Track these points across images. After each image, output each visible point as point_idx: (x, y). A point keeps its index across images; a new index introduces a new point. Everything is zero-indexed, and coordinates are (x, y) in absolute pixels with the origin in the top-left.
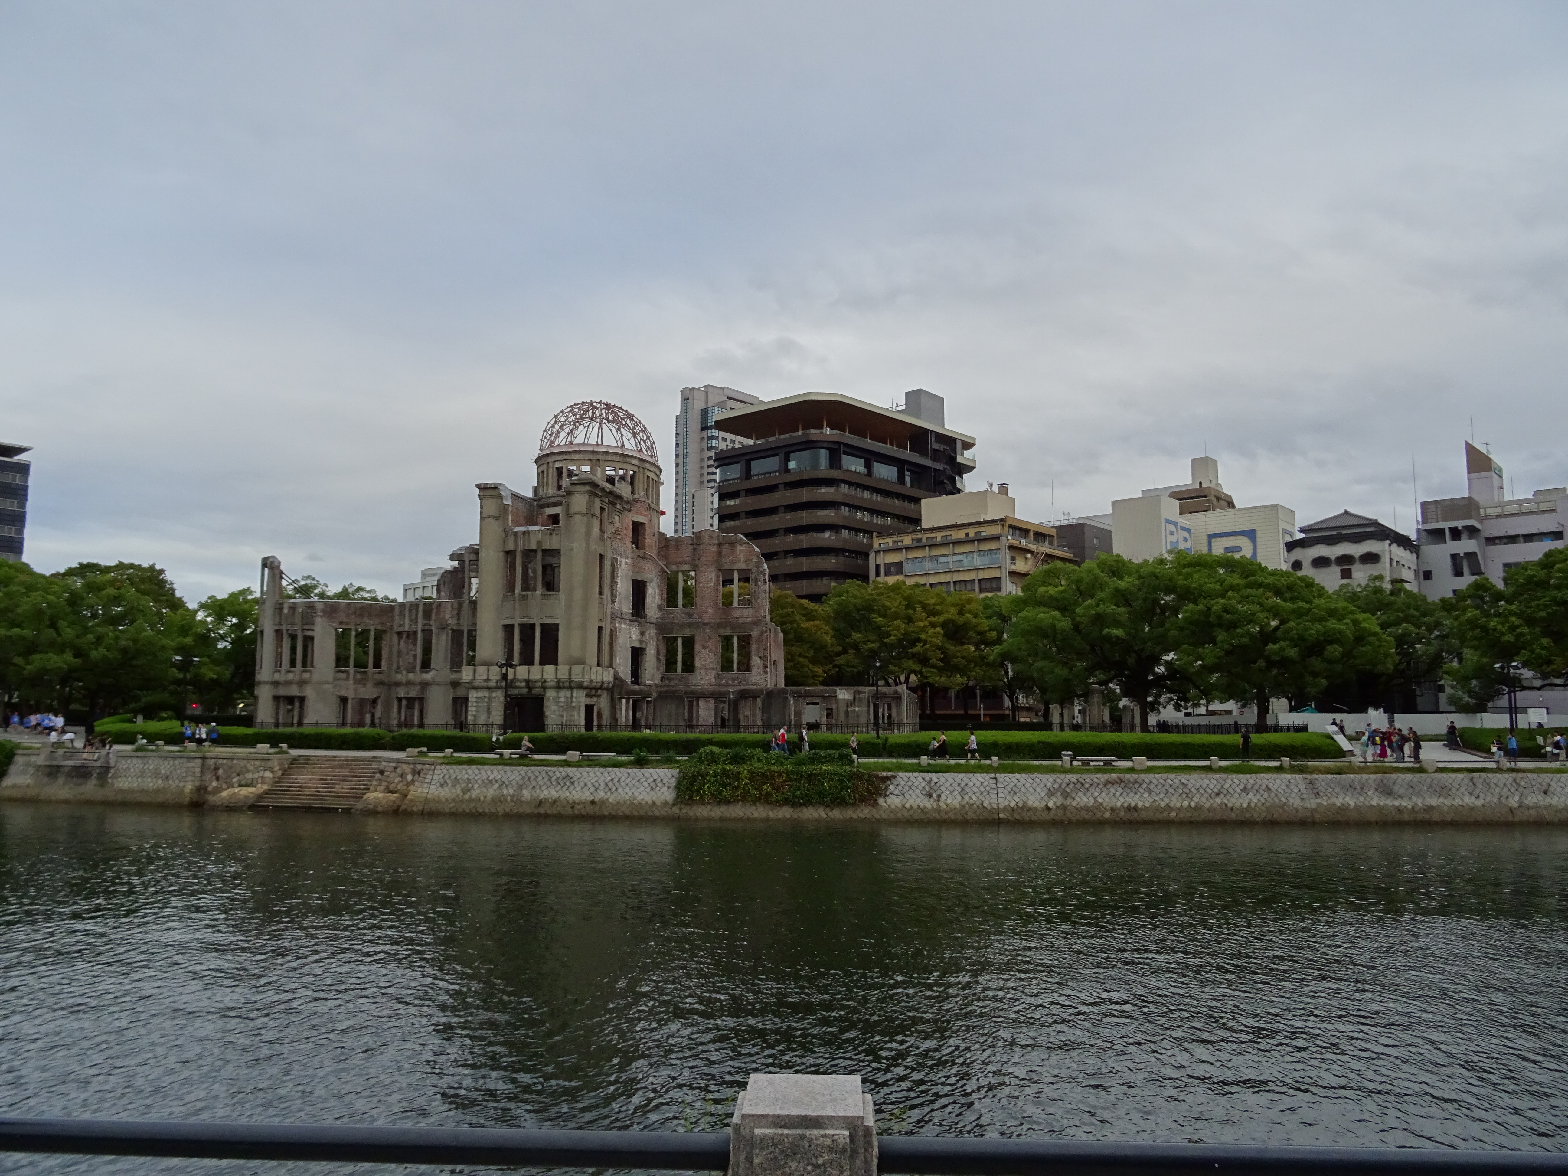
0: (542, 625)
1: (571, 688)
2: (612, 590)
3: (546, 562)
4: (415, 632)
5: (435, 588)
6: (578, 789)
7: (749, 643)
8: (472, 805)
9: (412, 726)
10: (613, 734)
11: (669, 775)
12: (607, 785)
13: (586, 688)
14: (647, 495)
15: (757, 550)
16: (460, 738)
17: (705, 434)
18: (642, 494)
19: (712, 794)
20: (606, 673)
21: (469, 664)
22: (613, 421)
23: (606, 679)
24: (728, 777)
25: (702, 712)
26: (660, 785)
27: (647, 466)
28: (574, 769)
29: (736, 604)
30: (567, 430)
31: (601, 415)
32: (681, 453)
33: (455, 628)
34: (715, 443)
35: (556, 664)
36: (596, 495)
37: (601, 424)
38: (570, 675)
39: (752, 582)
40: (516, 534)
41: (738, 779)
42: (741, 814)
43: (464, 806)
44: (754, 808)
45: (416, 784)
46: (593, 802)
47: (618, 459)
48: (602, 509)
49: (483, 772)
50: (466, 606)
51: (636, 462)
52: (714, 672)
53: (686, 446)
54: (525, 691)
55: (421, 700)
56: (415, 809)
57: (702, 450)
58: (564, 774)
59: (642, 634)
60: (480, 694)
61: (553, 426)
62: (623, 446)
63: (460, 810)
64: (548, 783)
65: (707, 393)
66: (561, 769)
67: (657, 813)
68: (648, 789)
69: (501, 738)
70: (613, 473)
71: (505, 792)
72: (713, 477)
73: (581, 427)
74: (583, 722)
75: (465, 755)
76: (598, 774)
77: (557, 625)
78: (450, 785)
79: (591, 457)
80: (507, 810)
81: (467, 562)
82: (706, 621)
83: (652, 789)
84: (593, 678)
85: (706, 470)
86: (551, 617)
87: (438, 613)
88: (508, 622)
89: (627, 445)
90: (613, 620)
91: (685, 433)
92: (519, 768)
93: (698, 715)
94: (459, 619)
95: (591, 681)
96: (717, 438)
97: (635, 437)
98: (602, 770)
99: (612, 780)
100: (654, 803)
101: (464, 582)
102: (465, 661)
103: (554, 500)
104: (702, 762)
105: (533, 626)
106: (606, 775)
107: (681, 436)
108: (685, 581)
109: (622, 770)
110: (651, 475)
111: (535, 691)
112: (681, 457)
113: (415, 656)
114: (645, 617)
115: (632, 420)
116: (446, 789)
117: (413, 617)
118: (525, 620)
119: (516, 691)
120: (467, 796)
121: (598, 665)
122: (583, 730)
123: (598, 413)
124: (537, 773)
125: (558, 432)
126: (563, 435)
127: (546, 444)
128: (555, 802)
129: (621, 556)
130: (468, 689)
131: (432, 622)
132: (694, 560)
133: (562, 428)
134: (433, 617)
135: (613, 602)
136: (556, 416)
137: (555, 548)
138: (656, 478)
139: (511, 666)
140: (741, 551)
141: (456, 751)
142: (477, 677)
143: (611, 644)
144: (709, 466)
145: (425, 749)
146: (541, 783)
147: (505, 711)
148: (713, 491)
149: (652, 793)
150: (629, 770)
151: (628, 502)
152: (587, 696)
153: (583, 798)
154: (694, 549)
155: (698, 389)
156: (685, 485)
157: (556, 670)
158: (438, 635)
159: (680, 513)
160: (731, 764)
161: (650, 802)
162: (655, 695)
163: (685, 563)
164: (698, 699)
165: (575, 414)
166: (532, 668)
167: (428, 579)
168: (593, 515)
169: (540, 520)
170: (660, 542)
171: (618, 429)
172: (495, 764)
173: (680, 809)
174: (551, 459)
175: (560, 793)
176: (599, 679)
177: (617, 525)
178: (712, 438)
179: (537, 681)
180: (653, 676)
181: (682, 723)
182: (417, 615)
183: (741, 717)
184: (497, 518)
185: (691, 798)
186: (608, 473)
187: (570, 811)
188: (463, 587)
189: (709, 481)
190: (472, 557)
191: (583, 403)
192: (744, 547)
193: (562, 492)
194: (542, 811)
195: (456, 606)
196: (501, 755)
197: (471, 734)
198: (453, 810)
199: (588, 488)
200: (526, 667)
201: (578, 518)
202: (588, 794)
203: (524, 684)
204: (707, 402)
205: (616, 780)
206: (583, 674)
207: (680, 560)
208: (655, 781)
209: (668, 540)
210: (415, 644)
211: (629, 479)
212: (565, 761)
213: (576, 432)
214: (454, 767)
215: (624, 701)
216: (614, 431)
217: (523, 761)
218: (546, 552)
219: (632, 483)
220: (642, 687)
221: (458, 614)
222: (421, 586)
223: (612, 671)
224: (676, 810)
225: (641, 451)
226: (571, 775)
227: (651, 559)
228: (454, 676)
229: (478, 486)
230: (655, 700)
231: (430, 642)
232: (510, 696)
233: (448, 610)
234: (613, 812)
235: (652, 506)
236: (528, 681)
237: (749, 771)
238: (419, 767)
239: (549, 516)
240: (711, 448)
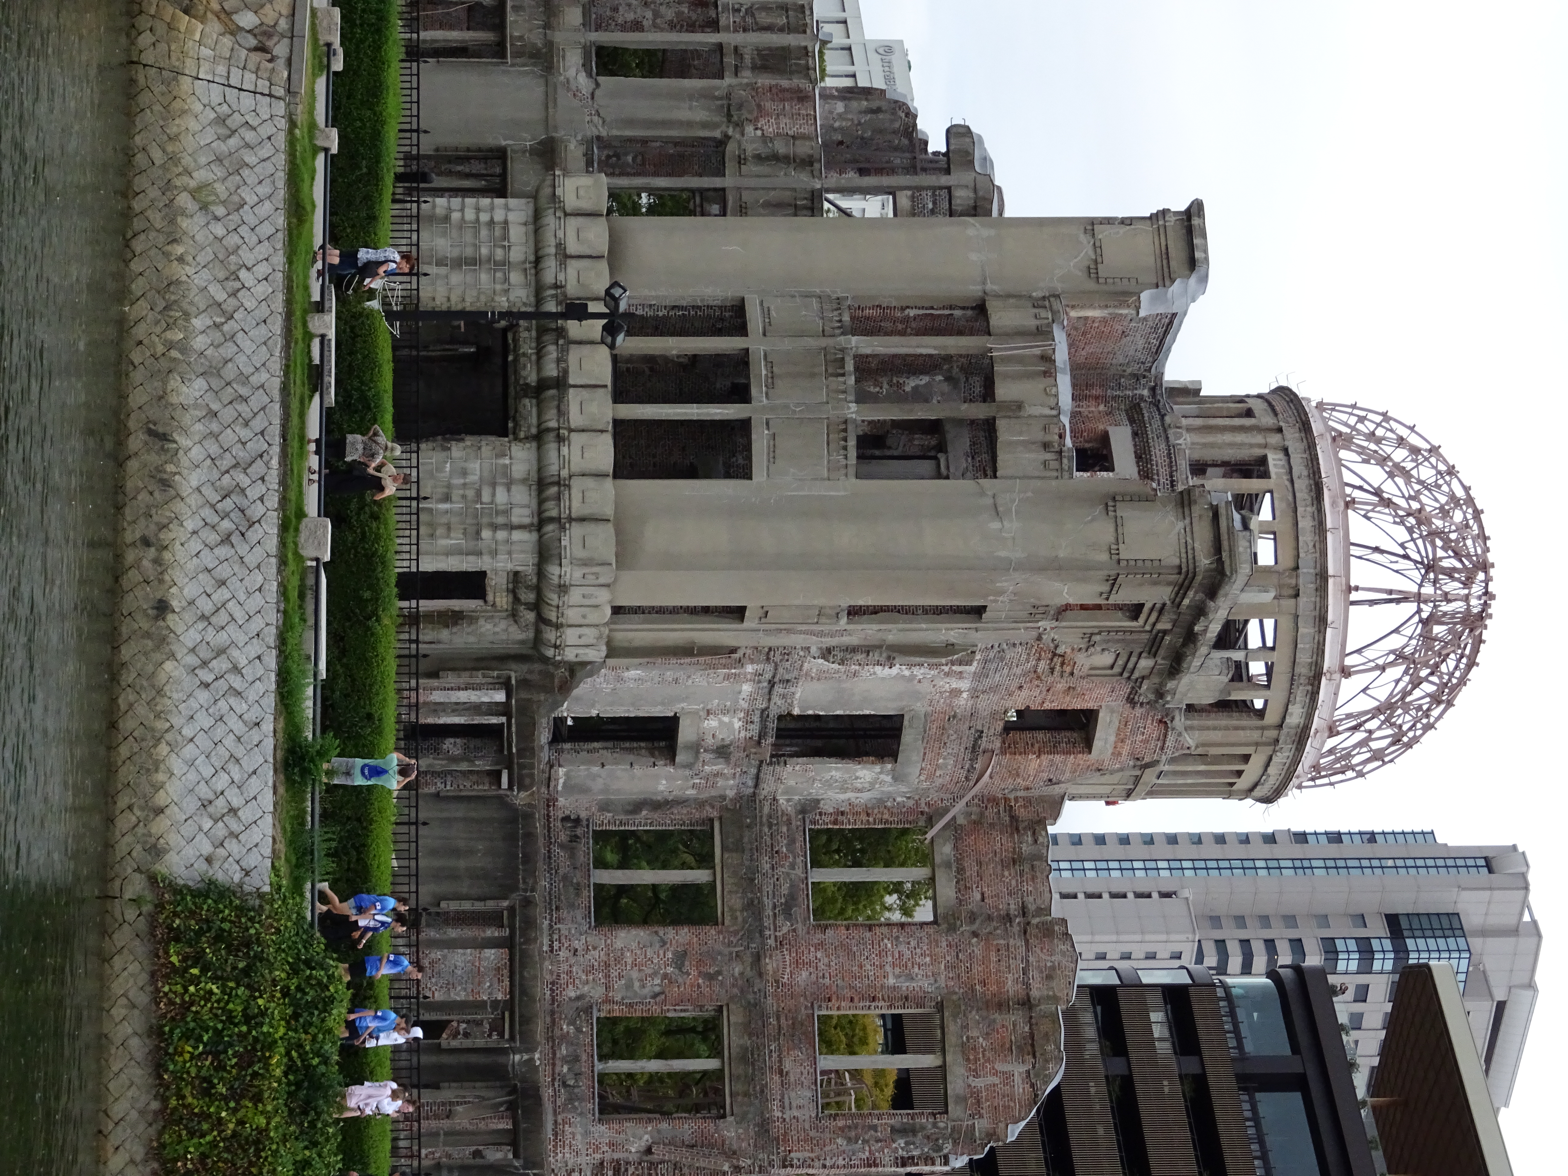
0: (744, 426)
1: (541, 523)
2: (867, 650)
3: (951, 433)
4: (713, 25)
5: (848, 83)
6: (208, 559)
7: (696, 1109)
8: (157, 218)
9: (413, 24)
10: (391, 665)
11: (252, 860)
12: (221, 652)
13: (541, 573)
14: (1187, 757)
15: (1014, 1132)
16: (374, 177)
17: (1377, 929)
18: (1189, 740)
19: (186, 1007)
20: (590, 634)
21: (613, 195)
22: (1427, 638)
23: (571, 636)
24: (246, 1060)
25: (460, 958)
26: (220, 830)
27: (1281, 758)
28: (272, 544)
29: (828, 1062)
30: (1390, 489)
31: (1447, 598)
32: (1309, 850)
33: (731, 148)
34: (1348, 963)
35: (618, 474)
36: (1182, 589)
37: (1419, 598)
38: (582, 520)
39: (902, 1117)
40: (1043, 333)
41: (235, 1095)
42: (118, 1109)
43: (153, 193)
44: (139, 1152)
45: (227, 41)
46: (162, 608)
47: (1304, 658)
48: (1135, 611)
49: (264, 249)
50: (803, 180)
51: (1295, 717)
52: (597, 993)
53: (1334, 865)
54: (530, 376)
55: (498, 50)
56: (146, 39)
57: (1323, 920)
58: (258, 510)
59: (722, 752)
60: (518, 234)
61: (1401, 442)
62: (1346, 672)
63: (140, 182)
64: (227, 462)
65: (1514, 931)
66: (273, 501)
67: (124, 822)
68: (204, 791)
69: (375, 304)
70: (1254, 642)
71: (198, 323)
72: (1235, 962)
73: (1402, 534)
74: (428, 565)
75: (318, 192)
76: (257, 624)
77: (746, 474)
78: (222, 148)
79: (1307, 570)
80: (140, 332)
81: (944, 180)
82: (770, 965)
83: (205, 804)
84: (575, 596)
85: (1256, 935)
86: (773, 456)
87: (780, 94)
88: (754, 317)
89: (1349, 687)
90: (768, 654)
91: (1378, 864)
92: (276, 365)
93: (451, 944)
94: (759, 159)
95: (563, 589)
96: (1365, 967)
97: (1376, 712)
98: (271, 635)
99: (236, 669)
100: (160, 811)
101: (880, 171)
102: (623, 182)
103: (1158, 451)
104: (295, 971)
105: (741, 394)
106: (256, 648)
107: (1368, 850)
108: (897, 887)
109: (270, 701)
110: (1252, 771)
111: (528, 405)
112: (1298, 851)
113: (637, 26)
114: (778, 757)
115: (1436, 699)
116: (209, 135)
117: (764, 18)
118: (760, 371)
119: (527, 348)
120: (184, 200)
121: (617, 610)
122: (400, 565)
123: (1452, 587)
124: (258, 424)
125: (1383, 461)
126: (1375, 475)
127: (1340, 422)
128: (165, 484)
129: (978, 676)
130: (535, 196)
131: (747, 76)
132: (972, 917)
133: (1397, 471)
134: (765, 81)
135: (827, 653)
136: (1434, 450)
137: (1003, 457)
138: (1243, 783)
139: (611, 330)
140: (1008, 1077)
141: (333, 162)
142: (573, 223)
143: (687, 651)
144: (1270, 944)
145: (338, 65)
146: (228, 437)
147: (462, 314)
148: (1188, 960)
149: (191, 805)
150: (268, 726)
151: (1160, 694)
152: (516, 577)
153: (176, 574)
154: (1008, 918)
155: (1525, 904)
156: (1202, 865)
157: (600, 475)
158: (706, 95)
159: (1113, 850)
160: (290, 1069)
161: (161, 799)
162: (520, 798)
163: (962, 886)
164: (508, 943)
165: (1444, 513)
166: (605, 397)
167: (875, 59)
168: (1113, 582)
169: (1091, 408)
170: (1028, 802)
171: (1400, 656)
172: (289, 290)
173: (136, 901)
174: (1292, 438)
175: (194, 500)
176: (572, 615)
177: (1084, 662)
178: (1366, 951)
179: (561, 413)
180: (584, 790)
181: (427, 891)
182: (769, 28)
183: (447, 1094)
184: (1092, 270)
185: (176, 936)
186: (1253, 627)
187: (131, 535)
188: (862, 172)
189: (1221, 944)
190: (962, 197)
191: (1483, 537)
192: (1020, 1088)
193: (1186, 480)
194: (136, 441)
195: (803, 149)
196: (320, 307)
197: (388, 210)
198: (140, 159)
199: (1204, 562)
200: (607, 378)
201: (1104, 531)
202: (190, 590)
203: (551, 370)
204: (1484, 933)
205: (236, 682)
206: (585, 563)
207: (971, 870)
208: (233, 811)
209: (1038, 824)
210: (672, 26)
211: (1235, 696)
212: (301, 514)
213: (1384, 517)
214: (281, 159)
215: (500, 696)
216: (1396, 642)
217: (299, 375)
218: (989, 428)
219: (1224, 706)
220: (545, 755)
221: (775, 158)
222: (853, 41)
223: (596, 654)
224: (136, 886)
225: (1332, 731)
226: (253, 535)
227: (972, 776)
228: (574, 151)
229: (1196, 210)
230: (501, 801)
231: (683, 72)
232: (513, 327)
233: (788, 126)
234: (128, 677)
235: (1149, 776)
236: (561, 384)
237: (262, 1132)
238: (281, 49)
239: (1105, 439)
240: (1330, 949)
